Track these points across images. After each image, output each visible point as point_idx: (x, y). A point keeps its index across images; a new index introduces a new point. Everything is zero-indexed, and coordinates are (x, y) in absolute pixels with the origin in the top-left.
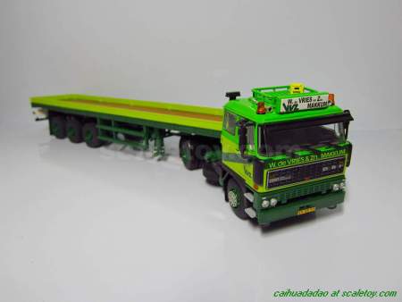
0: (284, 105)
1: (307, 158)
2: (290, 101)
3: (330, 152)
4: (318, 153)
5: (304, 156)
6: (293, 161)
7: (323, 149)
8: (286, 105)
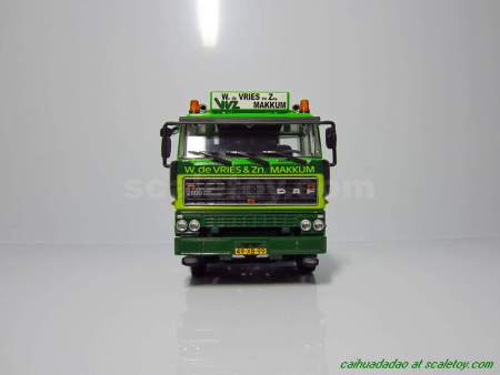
0: (216, 100)
1: (246, 169)
2: (225, 96)
3: (285, 166)
4: (266, 165)
5: (242, 166)
6: (222, 168)
7: (272, 161)
8: (220, 100)
